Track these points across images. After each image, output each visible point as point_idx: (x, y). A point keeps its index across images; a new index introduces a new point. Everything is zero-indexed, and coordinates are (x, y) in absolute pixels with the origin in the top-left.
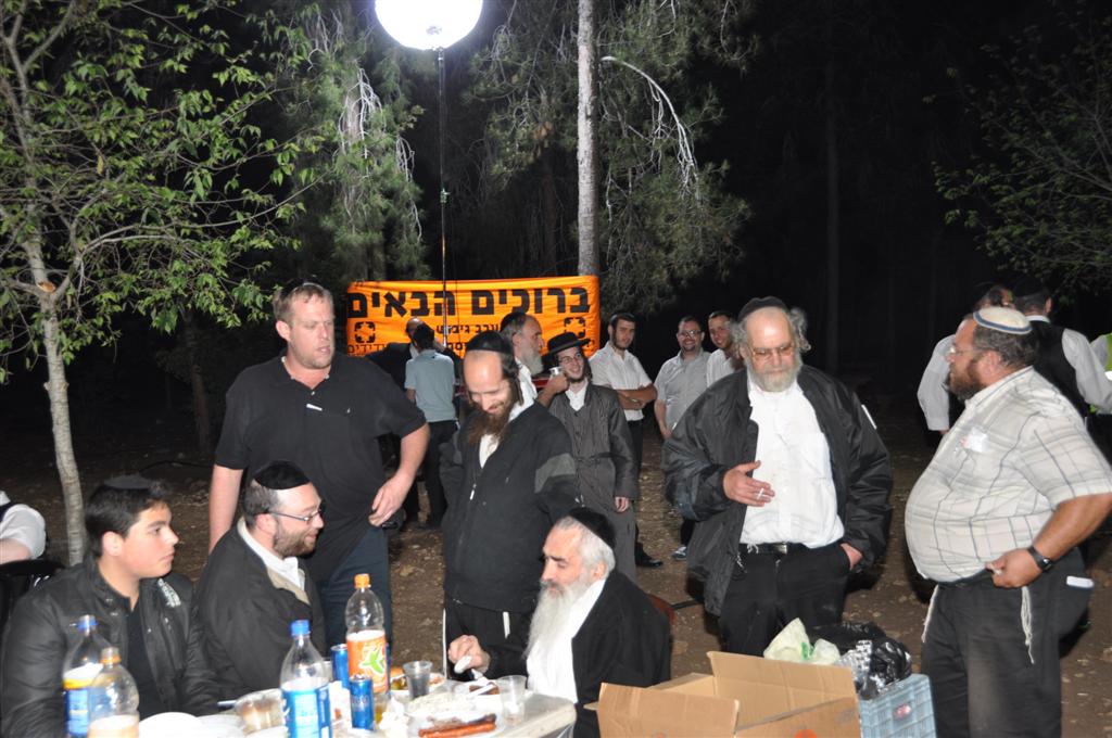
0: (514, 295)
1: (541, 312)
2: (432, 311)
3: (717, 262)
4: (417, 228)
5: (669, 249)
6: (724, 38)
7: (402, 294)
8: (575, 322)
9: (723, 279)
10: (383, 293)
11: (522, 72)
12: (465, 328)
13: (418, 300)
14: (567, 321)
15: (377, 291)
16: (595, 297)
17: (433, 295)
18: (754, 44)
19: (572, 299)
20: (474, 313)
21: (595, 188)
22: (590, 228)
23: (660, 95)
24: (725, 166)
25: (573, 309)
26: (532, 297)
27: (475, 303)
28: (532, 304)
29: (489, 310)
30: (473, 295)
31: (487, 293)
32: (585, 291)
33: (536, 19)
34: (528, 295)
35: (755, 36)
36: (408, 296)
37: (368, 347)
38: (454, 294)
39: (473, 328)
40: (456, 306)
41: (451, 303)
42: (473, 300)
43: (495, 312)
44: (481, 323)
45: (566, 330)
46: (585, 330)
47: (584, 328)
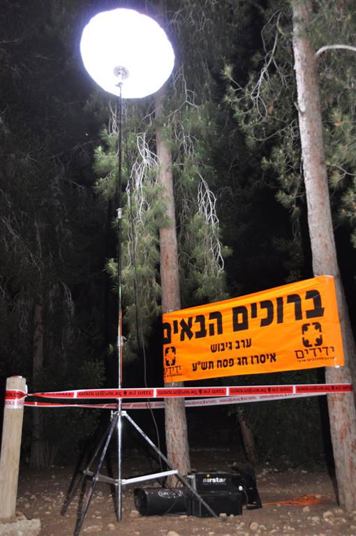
0: (262, 307)
1: (282, 322)
2: (208, 332)
4: (220, 263)
7: (190, 319)
10: (179, 320)
12: (229, 345)
13: (199, 323)
15: (175, 319)
17: (208, 317)
19: (308, 305)
20: (235, 330)
25: (310, 314)
26: (275, 307)
27: (235, 319)
28: (276, 314)
29: (244, 326)
30: (234, 313)
31: (242, 309)
32: (318, 293)
34: (272, 306)
36: (194, 320)
37: (172, 369)
38: (222, 314)
39: (234, 345)
40: (223, 325)
41: (220, 323)
42: (233, 317)
43: (249, 327)
44: (240, 340)
45: (303, 338)
46: (321, 336)
47: (320, 334)
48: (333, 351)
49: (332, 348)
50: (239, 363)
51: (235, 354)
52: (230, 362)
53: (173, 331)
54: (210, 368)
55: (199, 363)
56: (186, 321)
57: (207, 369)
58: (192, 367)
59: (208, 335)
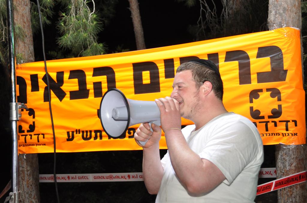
2: (92, 91)
7: (60, 74)
8: (265, 96)
10: (41, 74)
13: (76, 80)
16: (293, 59)
17: (91, 73)
20: (136, 92)
25: (262, 77)
27: (137, 78)
29: (154, 87)
30: (134, 70)
31: (150, 66)
36: (66, 76)
37: (28, 137)
38: (115, 70)
40: (118, 84)
41: (111, 81)
42: (134, 75)
43: (161, 89)
45: (251, 108)
46: (280, 106)
47: (279, 103)
48: (296, 125)
49: (295, 122)
53: (29, 88)
54: (96, 138)
55: (78, 131)
56: (53, 75)
57: (92, 139)
58: (66, 136)
59: (91, 97)
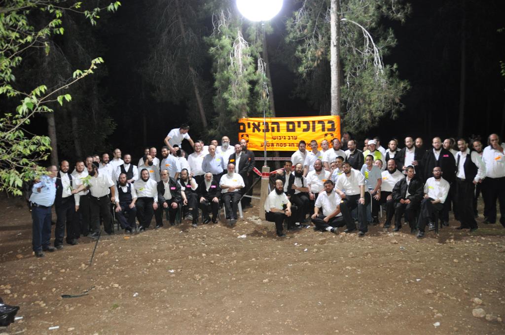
0: (304, 124)
1: (314, 131)
2: (270, 130)
3: (391, 111)
5: (370, 104)
6: (394, 6)
7: (259, 123)
8: (329, 136)
9: (394, 118)
10: (252, 122)
11: (308, 27)
12: (284, 138)
13: (265, 126)
14: (326, 135)
15: (249, 122)
16: (338, 125)
17: (271, 124)
18: (408, 8)
19: (328, 126)
20: (287, 131)
21: (338, 77)
22: (336, 95)
23: (367, 35)
24: (395, 66)
25: (329, 130)
26: (311, 125)
27: (288, 127)
28: (311, 128)
30: (287, 124)
31: (293, 123)
32: (333, 122)
33: (315, 5)
34: (309, 124)
35: (408, 4)
36: (261, 124)
38: (279, 123)
39: (287, 138)
40: (280, 128)
41: (278, 127)
43: (296, 131)
44: (290, 135)
47: (333, 138)
50: (290, 146)
51: (287, 141)
52: (285, 145)
54: (272, 146)
57: (270, 146)
58: (260, 145)
59: (270, 132)
